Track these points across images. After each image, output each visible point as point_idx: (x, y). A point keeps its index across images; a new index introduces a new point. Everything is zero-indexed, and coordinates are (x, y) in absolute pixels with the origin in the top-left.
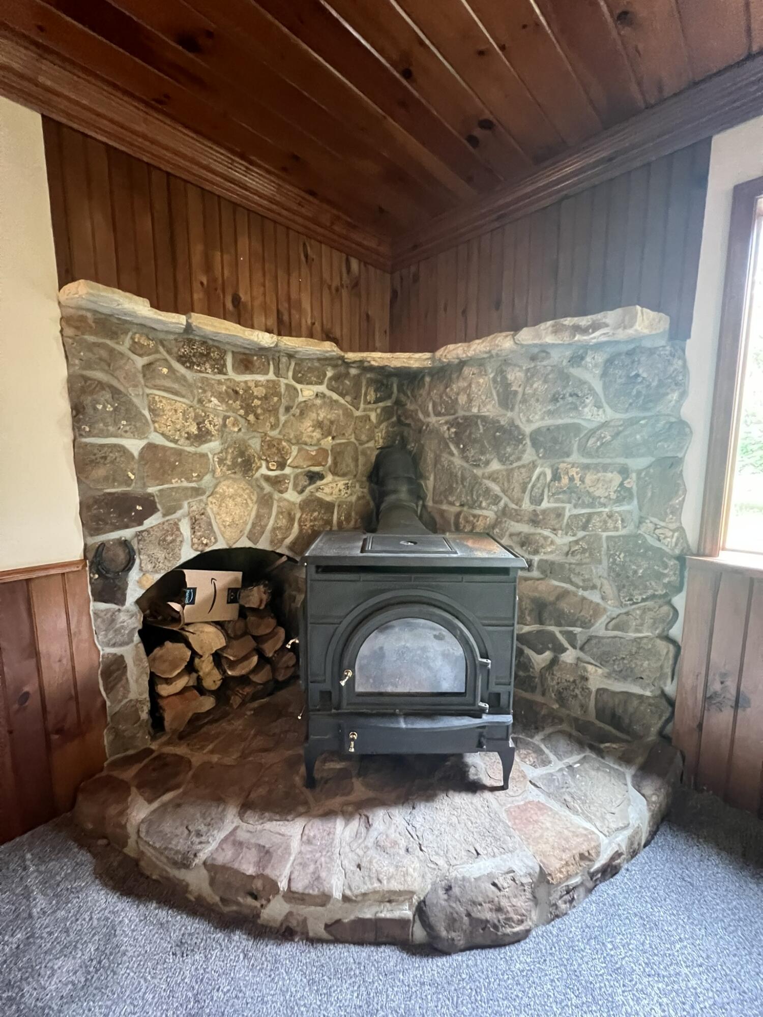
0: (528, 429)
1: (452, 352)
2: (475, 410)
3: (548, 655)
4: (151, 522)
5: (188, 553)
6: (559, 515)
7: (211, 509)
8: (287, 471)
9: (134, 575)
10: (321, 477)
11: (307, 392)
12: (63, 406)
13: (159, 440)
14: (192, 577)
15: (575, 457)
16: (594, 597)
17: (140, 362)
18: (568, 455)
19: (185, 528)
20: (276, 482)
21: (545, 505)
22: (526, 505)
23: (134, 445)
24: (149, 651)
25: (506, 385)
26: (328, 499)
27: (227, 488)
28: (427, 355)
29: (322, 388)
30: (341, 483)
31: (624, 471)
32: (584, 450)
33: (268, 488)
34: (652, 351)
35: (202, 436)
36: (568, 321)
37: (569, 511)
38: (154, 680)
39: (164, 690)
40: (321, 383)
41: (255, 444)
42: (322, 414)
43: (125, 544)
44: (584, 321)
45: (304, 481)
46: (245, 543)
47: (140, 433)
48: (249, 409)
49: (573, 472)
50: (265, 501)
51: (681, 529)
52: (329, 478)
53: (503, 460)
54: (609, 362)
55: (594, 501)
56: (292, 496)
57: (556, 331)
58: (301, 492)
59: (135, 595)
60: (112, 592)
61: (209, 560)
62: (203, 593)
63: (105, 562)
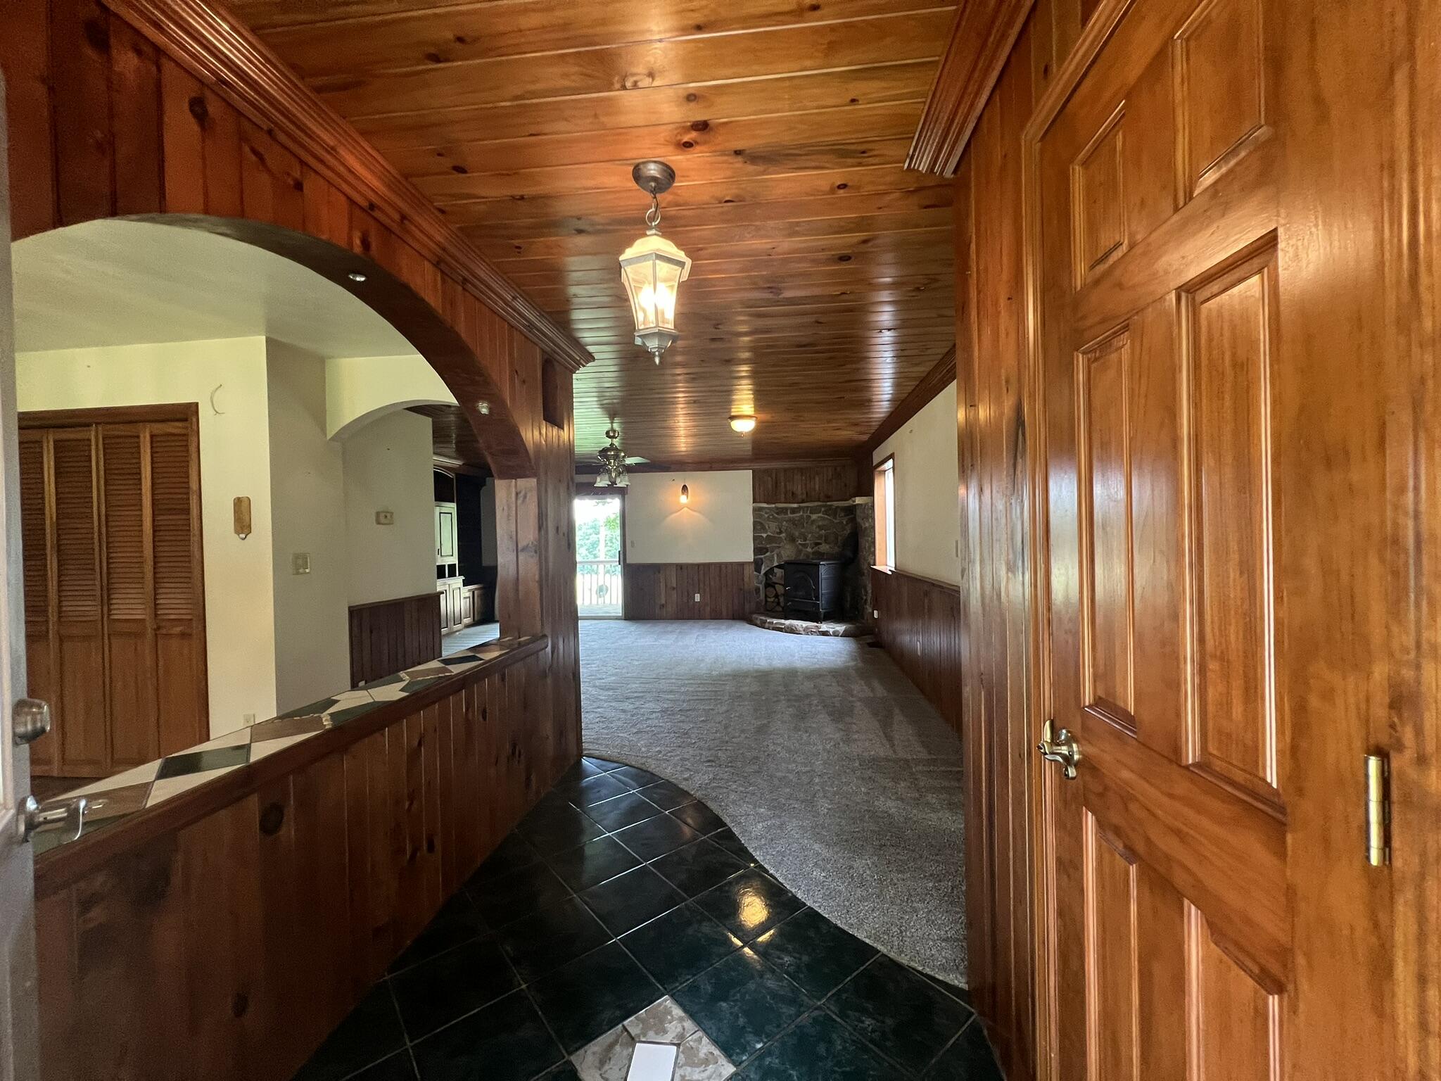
4: (768, 554)
5: (776, 564)
7: (782, 552)
8: (808, 542)
9: (763, 567)
10: (820, 544)
11: (814, 517)
12: (751, 527)
13: (769, 534)
14: (777, 570)
17: (766, 516)
19: (775, 555)
20: (803, 545)
23: (764, 535)
24: (766, 587)
27: (787, 547)
28: (852, 501)
29: (820, 515)
30: (828, 547)
33: (800, 547)
35: (781, 532)
38: (766, 596)
39: (769, 600)
40: (820, 512)
41: (797, 534)
42: (820, 523)
43: (761, 559)
45: (813, 545)
47: (766, 532)
48: (794, 524)
50: (799, 550)
52: (824, 544)
56: (809, 550)
58: (812, 548)
59: (763, 572)
60: (758, 570)
61: (779, 567)
62: (778, 575)
63: (757, 564)
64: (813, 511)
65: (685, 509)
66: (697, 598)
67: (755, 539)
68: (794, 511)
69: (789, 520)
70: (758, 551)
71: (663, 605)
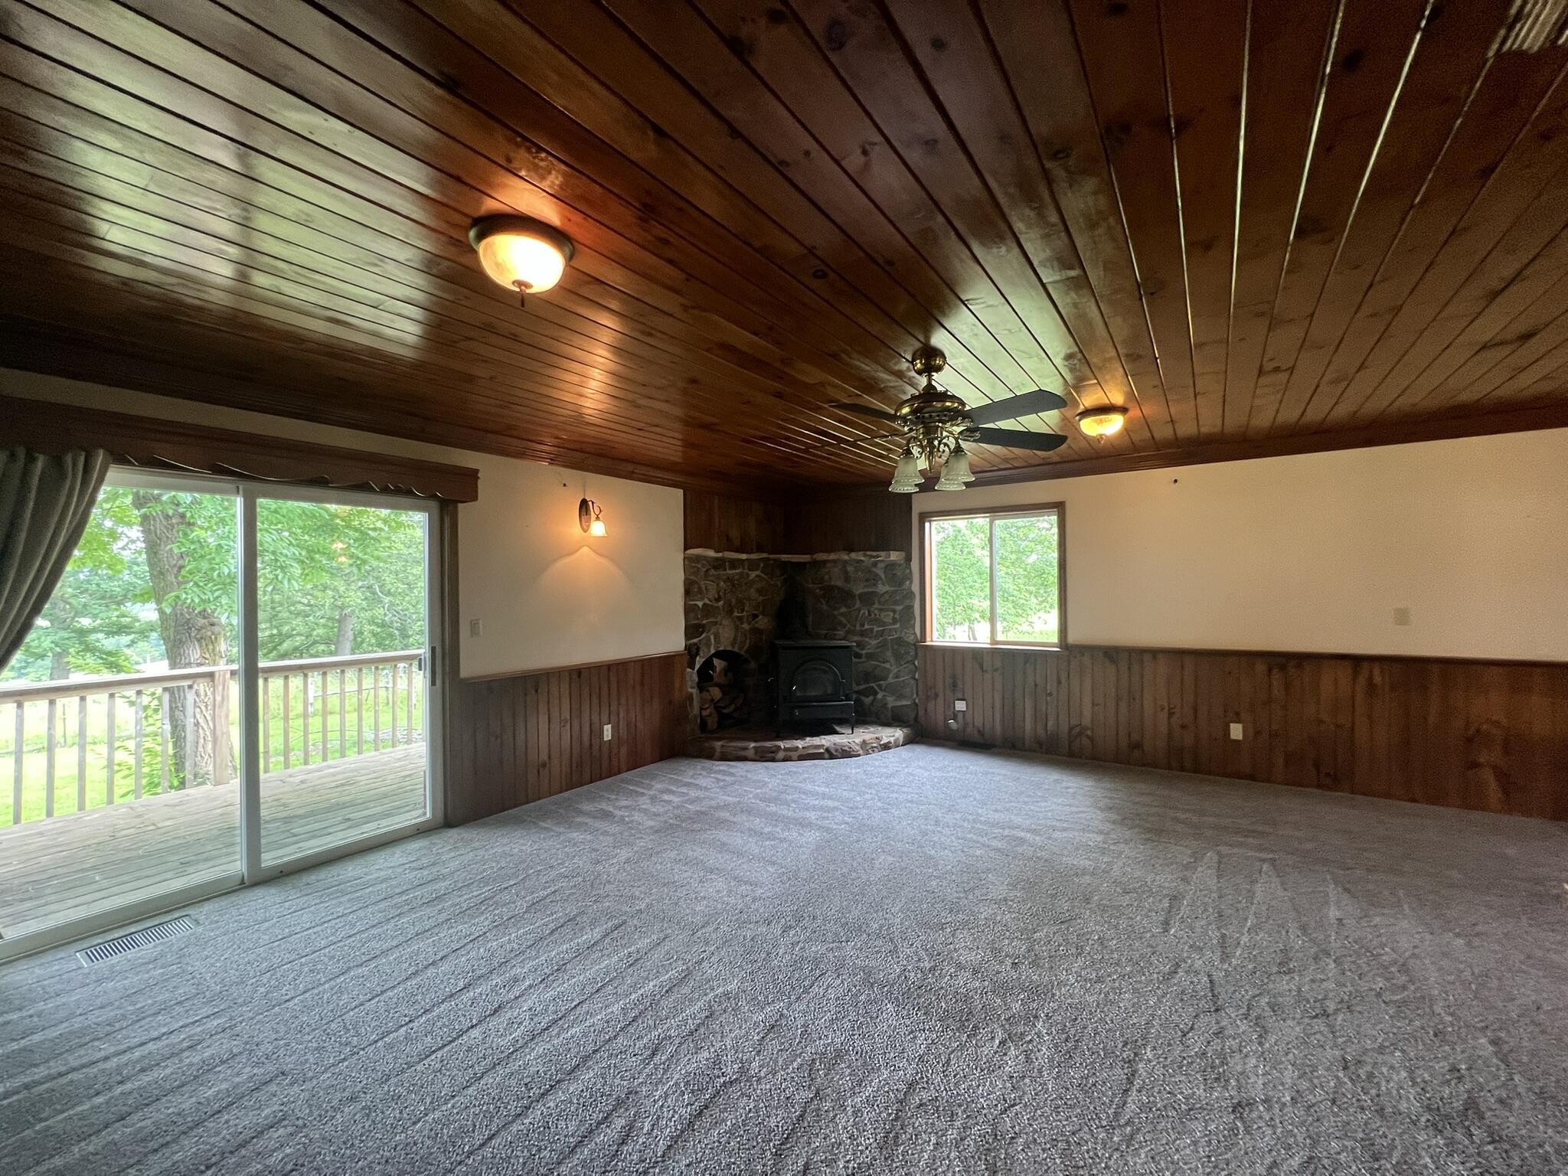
0: (857, 593)
1: (821, 556)
2: (833, 583)
3: (871, 698)
4: (703, 636)
5: (713, 651)
6: (871, 630)
7: (721, 631)
8: (745, 613)
9: (697, 659)
10: (758, 616)
11: (753, 575)
12: (681, 590)
13: (707, 601)
14: (716, 662)
15: (876, 606)
16: (887, 666)
18: (874, 604)
19: (712, 637)
20: (740, 619)
21: (866, 627)
22: (858, 628)
23: (700, 604)
24: (701, 692)
25: (846, 572)
26: (762, 627)
27: (725, 622)
28: (808, 556)
29: (758, 573)
30: (765, 619)
31: (894, 611)
32: (879, 603)
33: (738, 622)
34: (900, 565)
35: (718, 600)
36: (868, 553)
37: (876, 629)
38: (701, 709)
39: (704, 712)
40: (758, 569)
41: (734, 601)
42: (759, 585)
43: (695, 644)
44: (874, 554)
45: (751, 619)
46: (729, 648)
47: (702, 599)
48: (732, 586)
49: (876, 612)
50: (737, 628)
51: (915, 633)
52: (761, 617)
53: (848, 607)
54: (886, 567)
55: (884, 624)
56: (746, 626)
57: (865, 555)
58: (749, 624)
59: (697, 667)
60: (692, 665)
61: (719, 654)
62: (718, 669)
63: (691, 651)
64: (753, 565)
65: (585, 549)
66: (608, 732)
67: (688, 610)
68: (734, 564)
69: (729, 579)
70: (692, 630)
71: (544, 765)
